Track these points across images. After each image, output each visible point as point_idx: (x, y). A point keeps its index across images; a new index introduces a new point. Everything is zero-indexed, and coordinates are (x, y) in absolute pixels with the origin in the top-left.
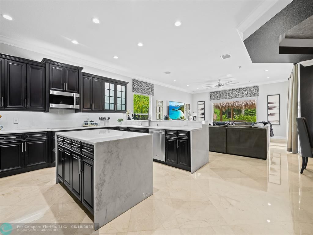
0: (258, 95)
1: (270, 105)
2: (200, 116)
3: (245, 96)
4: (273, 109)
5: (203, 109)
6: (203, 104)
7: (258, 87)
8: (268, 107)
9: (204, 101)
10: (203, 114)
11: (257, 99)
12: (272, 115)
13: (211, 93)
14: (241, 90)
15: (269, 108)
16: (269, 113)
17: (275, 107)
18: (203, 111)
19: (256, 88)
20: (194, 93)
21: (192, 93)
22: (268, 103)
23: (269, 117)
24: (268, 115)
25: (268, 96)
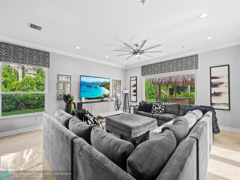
0: (197, 68)
1: (213, 81)
2: (133, 93)
3: (179, 69)
4: (218, 86)
5: (135, 85)
6: (135, 80)
7: (197, 56)
8: (211, 83)
9: (136, 77)
10: (135, 91)
11: (195, 73)
12: (217, 94)
13: (143, 67)
14: (175, 61)
15: (213, 85)
16: (213, 93)
17: (221, 83)
18: (135, 88)
19: (194, 57)
20: (127, 68)
21: (125, 68)
22: (212, 78)
23: (212, 97)
24: (211, 95)
25: (211, 68)
